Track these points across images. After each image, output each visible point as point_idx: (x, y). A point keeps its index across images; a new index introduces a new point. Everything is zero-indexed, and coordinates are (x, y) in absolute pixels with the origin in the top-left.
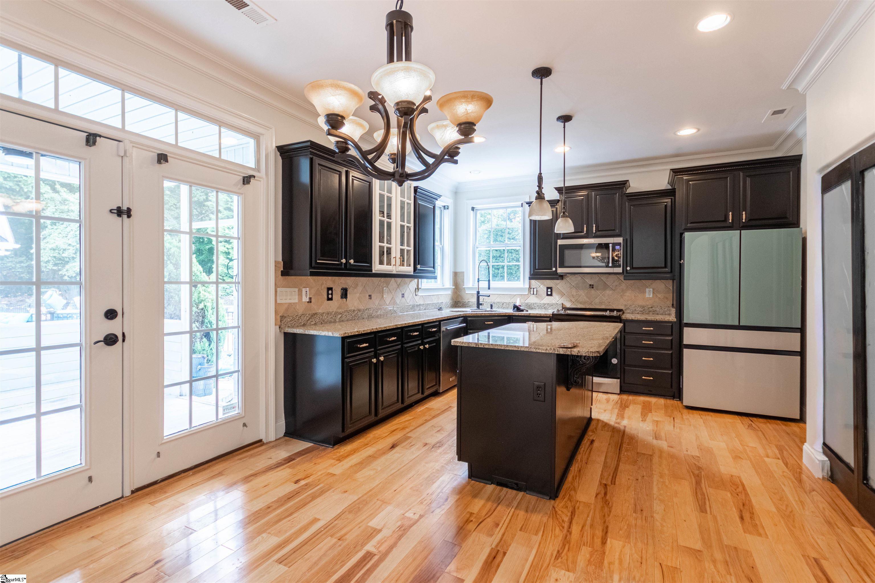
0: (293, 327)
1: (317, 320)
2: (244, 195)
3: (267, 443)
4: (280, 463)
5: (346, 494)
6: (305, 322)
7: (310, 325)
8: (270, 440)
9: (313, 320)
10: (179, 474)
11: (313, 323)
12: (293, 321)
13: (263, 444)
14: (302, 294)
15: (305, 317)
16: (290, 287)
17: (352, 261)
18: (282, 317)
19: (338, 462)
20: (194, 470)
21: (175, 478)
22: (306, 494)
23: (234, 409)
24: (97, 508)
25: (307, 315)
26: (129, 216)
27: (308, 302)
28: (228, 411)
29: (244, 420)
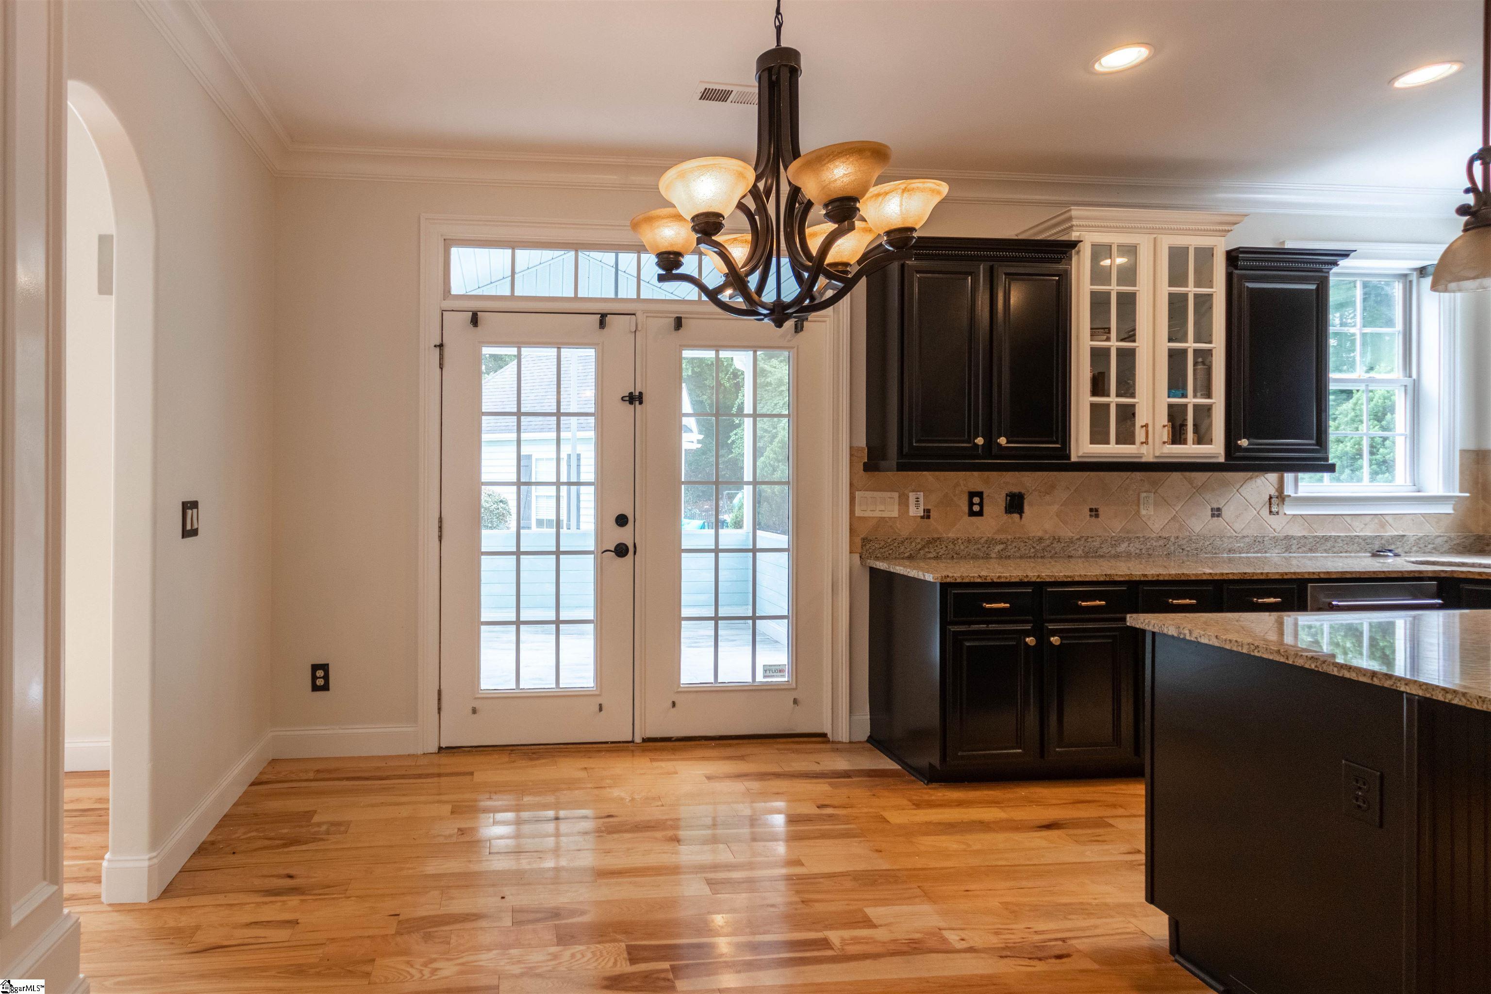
0: (884, 559)
1: (942, 552)
2: (795, 349)
3: (833, 742)
4: (827, 774)
5: (876, 855)
6: (912, 552)
7: (925, 558)
8: (840, 739)
9: (932, 551)
10: (699, 740)
11: (931, 555)
12: (887, 549)
13: (828, 742)
14: (908, 503)
15: (913, 544)
16: (880, 490)
17: (1003, 441)
18: (865, 541)
19: (914, 807)
20: (718, 742)
21: (693, 743)
22: (818, 827)
23: (782, 674)
24: (606, 743)
25: (918, 540)
26: (641, 403)
27: (922, 517)
28: (771, 674)
29: (795, 695)
